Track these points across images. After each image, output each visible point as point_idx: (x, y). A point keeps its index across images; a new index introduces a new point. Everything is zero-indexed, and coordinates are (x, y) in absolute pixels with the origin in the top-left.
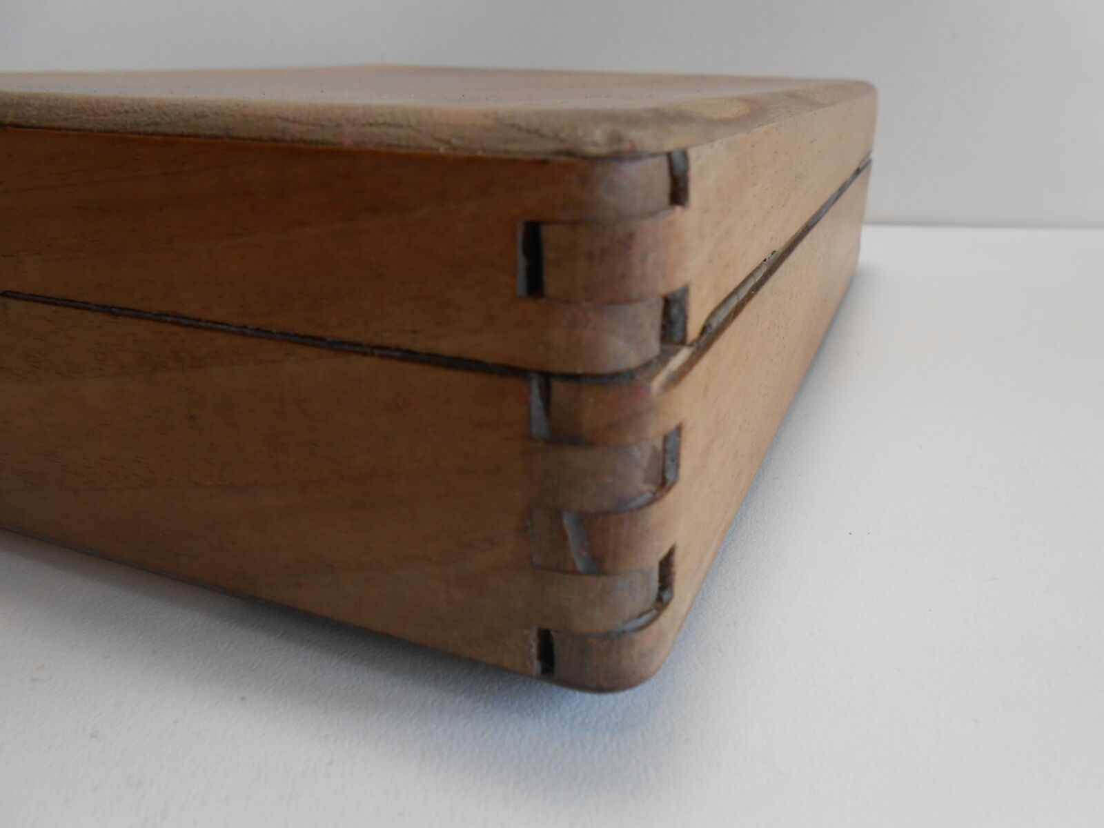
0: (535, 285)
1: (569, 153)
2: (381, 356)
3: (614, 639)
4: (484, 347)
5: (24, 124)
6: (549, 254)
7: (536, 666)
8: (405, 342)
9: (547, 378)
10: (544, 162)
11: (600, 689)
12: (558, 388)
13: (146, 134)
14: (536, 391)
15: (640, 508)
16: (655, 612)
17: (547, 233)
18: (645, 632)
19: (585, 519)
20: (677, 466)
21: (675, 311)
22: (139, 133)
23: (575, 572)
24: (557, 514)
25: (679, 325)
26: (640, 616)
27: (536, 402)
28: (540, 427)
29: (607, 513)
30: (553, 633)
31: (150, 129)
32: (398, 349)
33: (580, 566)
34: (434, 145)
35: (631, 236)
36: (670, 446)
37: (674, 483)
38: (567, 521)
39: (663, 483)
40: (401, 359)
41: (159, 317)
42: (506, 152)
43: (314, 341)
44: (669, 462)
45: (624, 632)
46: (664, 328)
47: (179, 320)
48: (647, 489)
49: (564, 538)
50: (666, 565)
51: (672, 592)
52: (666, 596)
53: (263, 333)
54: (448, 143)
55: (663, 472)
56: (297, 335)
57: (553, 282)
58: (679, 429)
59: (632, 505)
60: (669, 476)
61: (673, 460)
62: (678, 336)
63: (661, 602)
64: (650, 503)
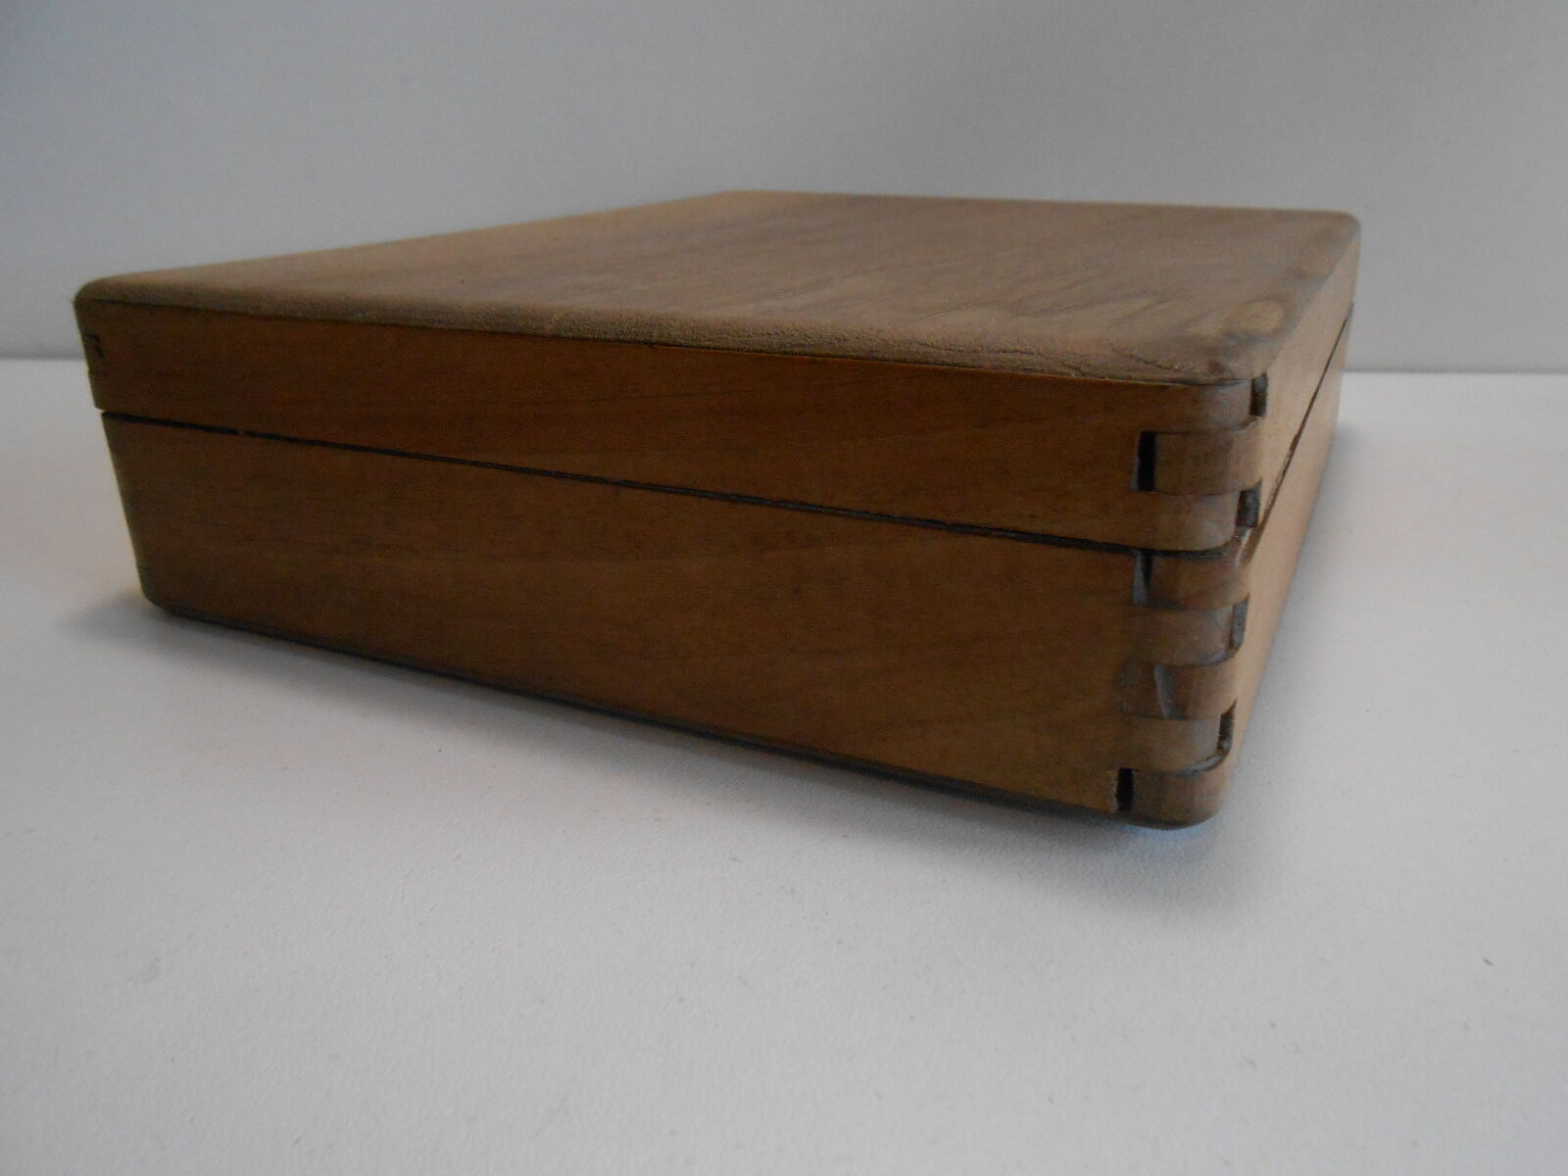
0: (1146, 481)
1: (1184, 382)
2: (999, 537)
3: (1188, 779)
4: (1100, 529)
5: (671, 343)
6: (1161, 457)
7: (1114, 804)
8: (1025, 526)
9: (1148, 554)
10: (1164, 388)
11: (1173, 824)
12: (1159, 562)
13: (792, 353)
14: (1139, 565)
15: (1218, 662)
16: (1216, 759)
17: (1161, 441)
18: (1212, 771)
19: (1172, 671)
20: (1243, 630)
21: (1250, 500)
22: (786, 353)
23: (1161, 718)
24: (1149, 668)
25: (1252, 511)
26: (1208, 759)
27: (1139, 574)
28: (1139, 593)
29: (1193, 666)
30: (1133, 772)
31: (797, 349)
32: (1016, 532)
33: (1165, 711)
34: (1065, 370)
35: (1229, 444)
36: (1238, 611)
37: (1240, 644)
38: (1157, 674)
39: (1233, 645)
40: (1017, 539)
41: (777, 504)
42: (1130, 378)
43: (932, 524)
44: (1236, 626)
45: (1197, 771)
46: (1239, 513)
47: (803, 507)
48: (1222, 646)
49: (1154, 685)
50: (1227, 719)
51: (1230, 742)
52: (1225, 745)
53: (887, 518)
54: (1077, 369)
55: (1231, 634)
56: (917, 519)
57: (1162, 479)
58: (1246, 601)
59: (1212, 660)
60: (1236, 639)
61: (1239, 624)
62: (1251, 519)
63: (1222, 750)
64: (1225, 659)
